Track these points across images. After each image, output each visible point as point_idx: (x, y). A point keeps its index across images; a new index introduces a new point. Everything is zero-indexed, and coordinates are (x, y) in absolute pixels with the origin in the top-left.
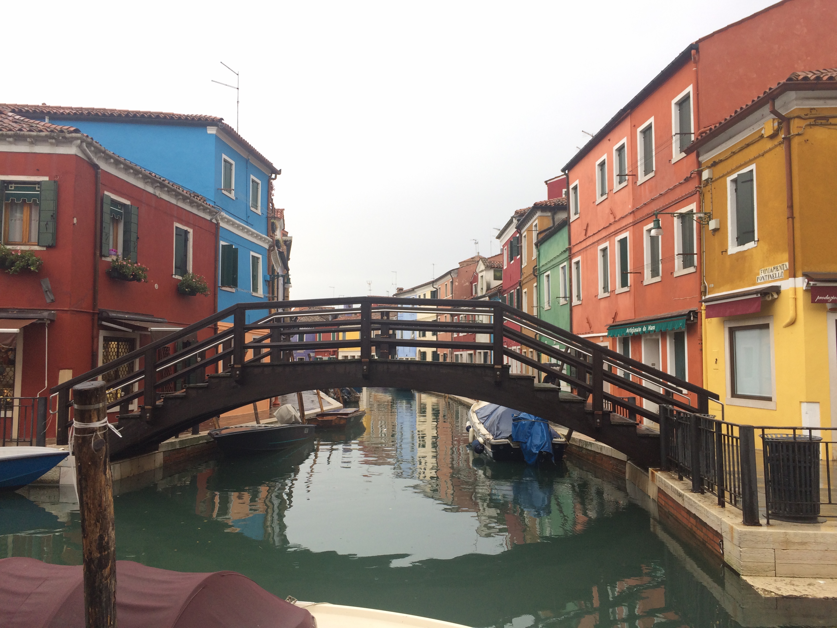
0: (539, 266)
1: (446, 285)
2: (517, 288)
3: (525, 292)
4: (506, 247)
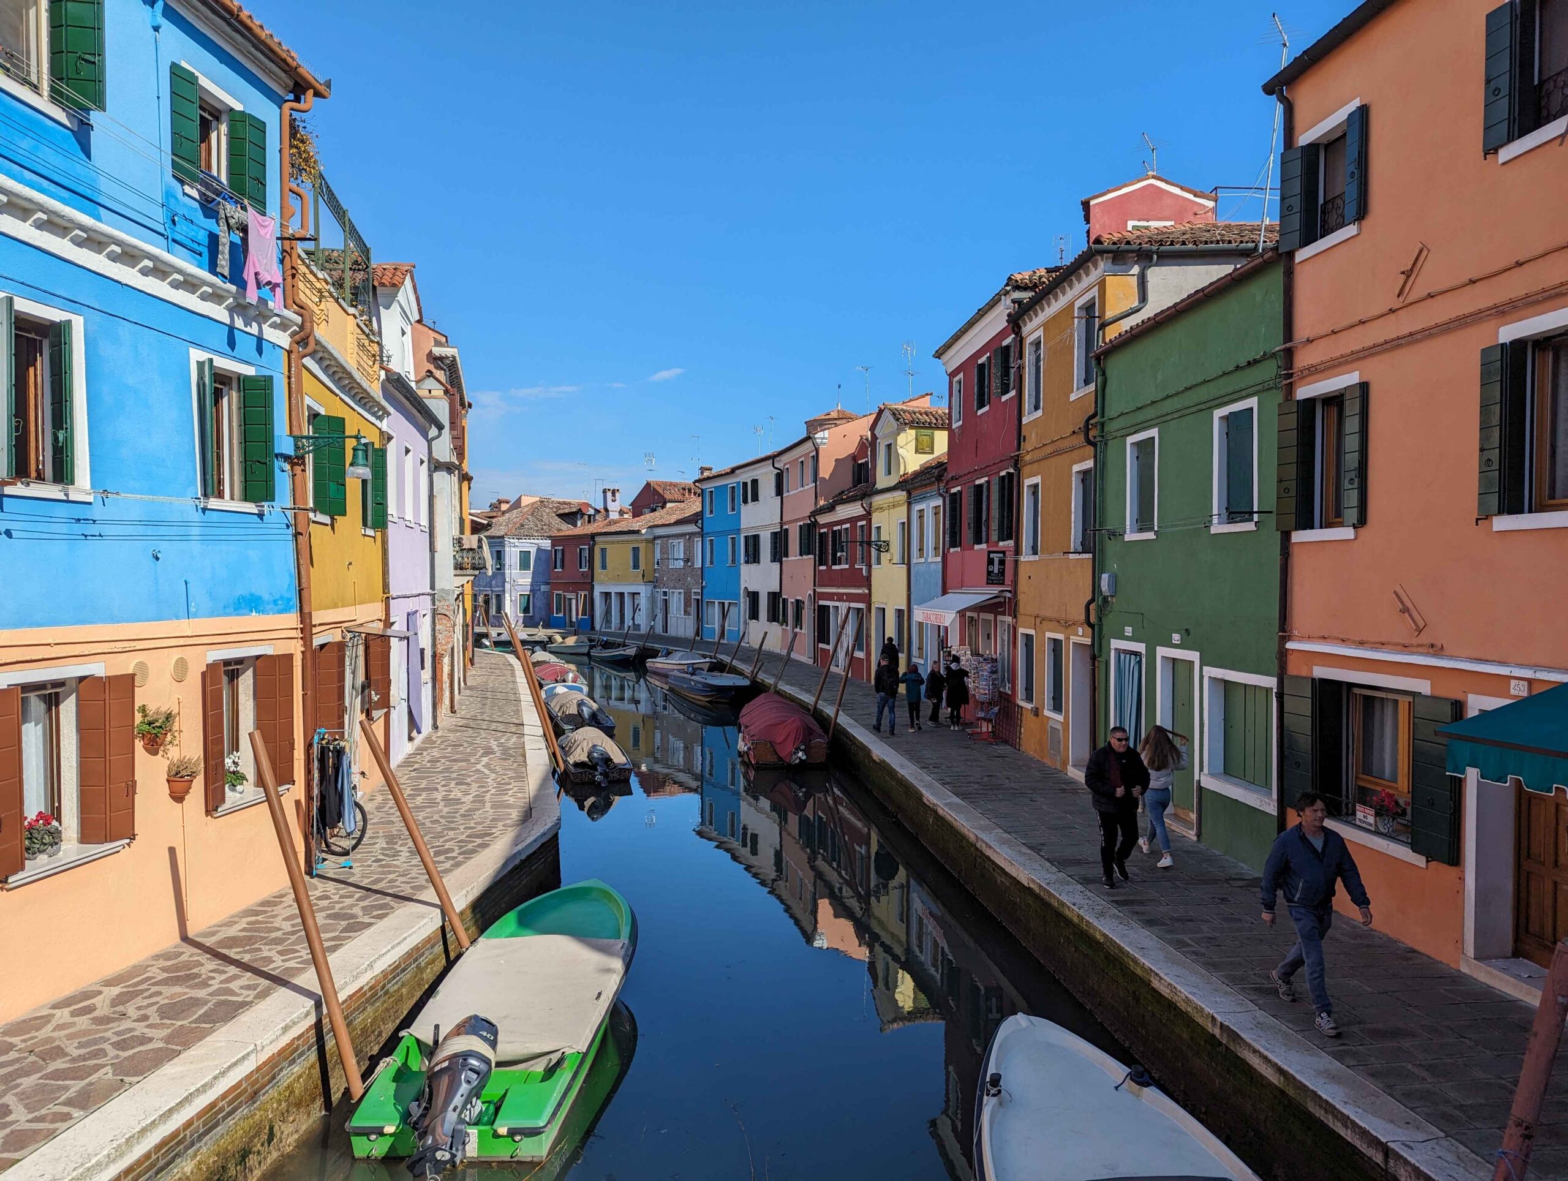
0: (1103, 417)
1: (802, 462)
2: (999, 472)
3: (1035, 486)
4: (961, 375)
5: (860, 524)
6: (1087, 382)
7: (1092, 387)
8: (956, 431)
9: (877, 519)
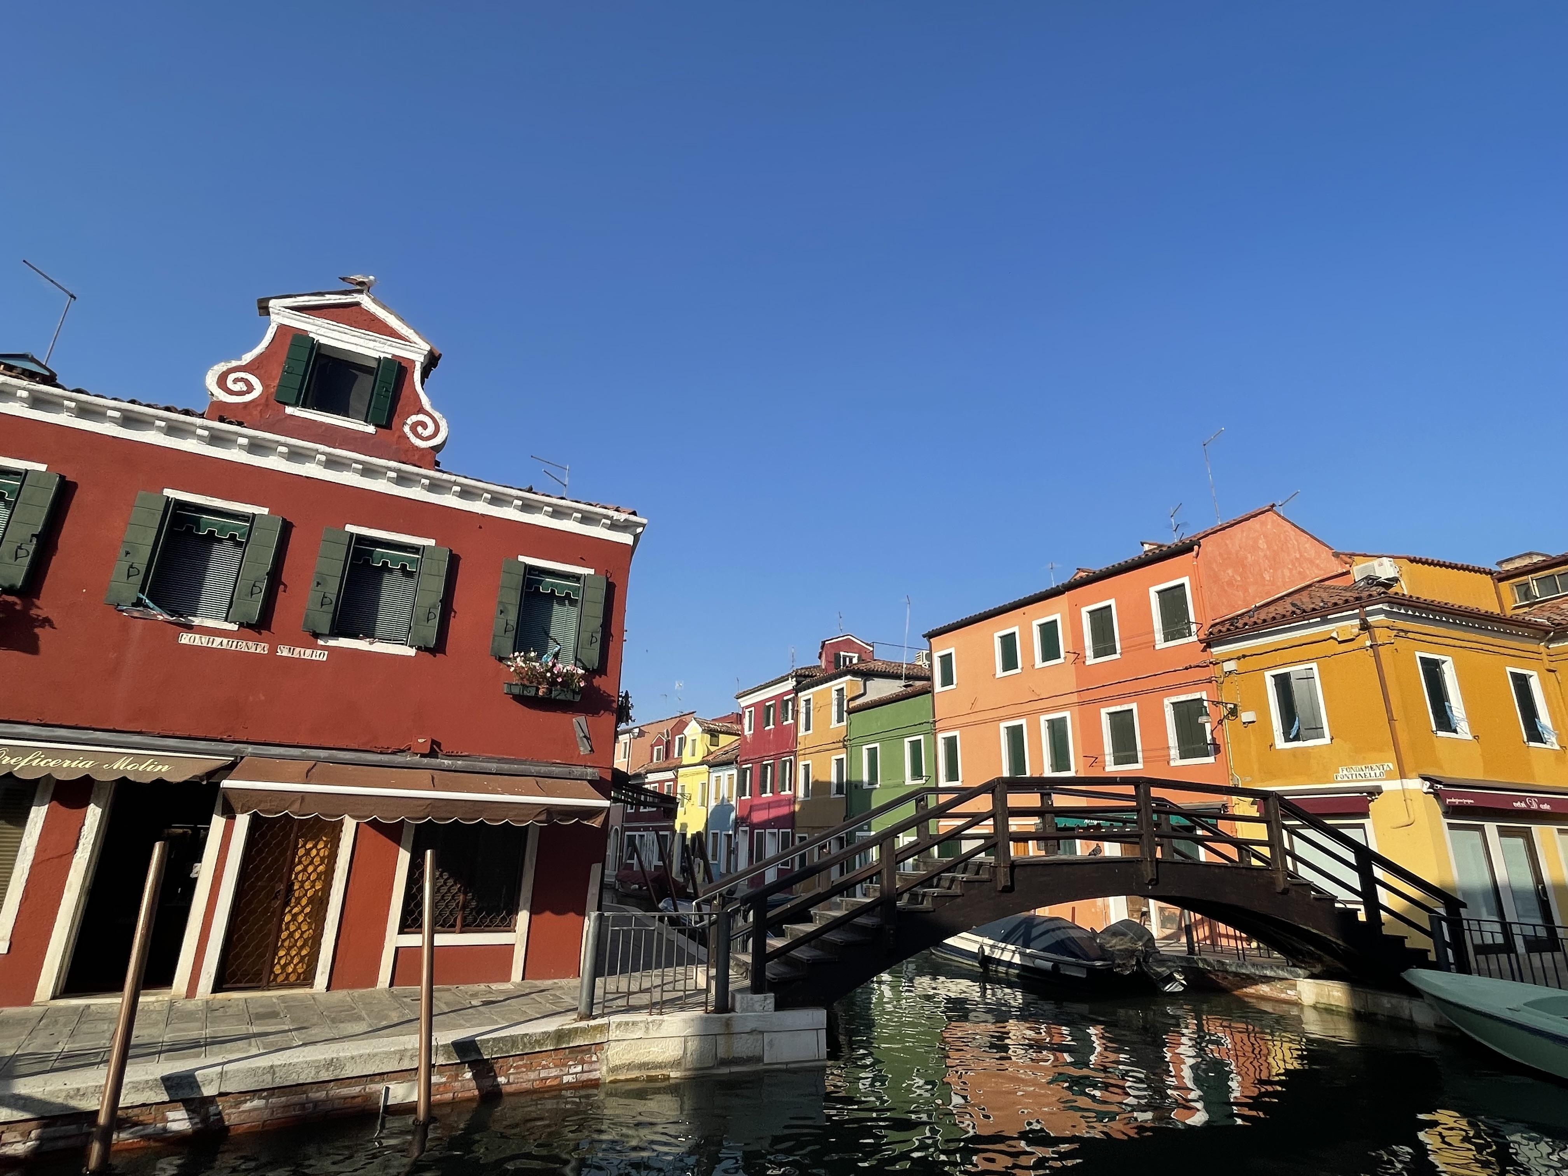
0: (851, 737)
2: (781, 758)
3: (807, 765)
4: (753, 709)
5: (666, 784)
6: (839, 721)
7: (845, 723)
8: (748, 736)
9: (681, 781)
